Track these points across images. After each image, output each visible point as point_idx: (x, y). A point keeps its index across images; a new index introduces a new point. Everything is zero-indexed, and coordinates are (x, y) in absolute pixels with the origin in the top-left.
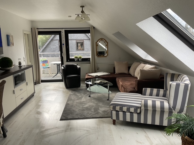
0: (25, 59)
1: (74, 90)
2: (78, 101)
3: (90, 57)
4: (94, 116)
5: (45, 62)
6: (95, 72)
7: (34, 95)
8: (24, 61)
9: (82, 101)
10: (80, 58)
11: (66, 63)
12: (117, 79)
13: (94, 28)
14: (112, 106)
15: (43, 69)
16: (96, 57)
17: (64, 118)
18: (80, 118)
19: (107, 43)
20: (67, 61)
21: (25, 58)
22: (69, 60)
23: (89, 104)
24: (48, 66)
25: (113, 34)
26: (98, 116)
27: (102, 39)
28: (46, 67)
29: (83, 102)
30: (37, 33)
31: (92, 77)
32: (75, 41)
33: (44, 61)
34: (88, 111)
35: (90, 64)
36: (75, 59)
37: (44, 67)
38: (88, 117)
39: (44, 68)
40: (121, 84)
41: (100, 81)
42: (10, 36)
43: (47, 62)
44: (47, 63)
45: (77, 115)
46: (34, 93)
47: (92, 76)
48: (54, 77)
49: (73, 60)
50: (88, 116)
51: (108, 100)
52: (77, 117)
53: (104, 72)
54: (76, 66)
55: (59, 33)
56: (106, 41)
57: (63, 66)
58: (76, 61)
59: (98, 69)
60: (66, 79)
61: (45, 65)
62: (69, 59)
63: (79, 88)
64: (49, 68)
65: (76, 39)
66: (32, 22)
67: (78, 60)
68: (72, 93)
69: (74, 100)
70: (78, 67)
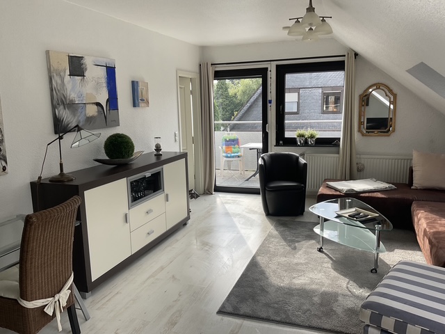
0: (177, 138)
1: (284, 224)
2: (283, 259)
3: (340, 135)
4: (315, 322)
5: (232, 143)
6: (352, 177)
7: (185, 224)
8: (176, 141)
9: (295, 261)
10: (312, 137)
11: (274, 150)
12: (414, 206)
13: (356, 55)
14: (368, 312)
15: (225, 159)
16: (356, 135)
17: (230, 309)
18: (272, 318)
19: (395, 96)
20: (278, 144)
21: (177, 135)
22: (281, 142)
23: (311, 275)
24: (237, 153)
25: (407, 71)
26: (327, 326)
27: (378, 86)
28: (233, 155)
29: (297, 264)
30: (211, 75)
31: (338, 193)
32: (320, 90)
33: (230, 140)
34: (303, 301)
35: (338, 153)
36: (298, 140)
37: (229, 155)
38: (298, 321)
39: (227, 157)
40: (425, 225)
41: (354, 210)
42: (140, 84)
43: (238, 143)
44: (236, 146)
45: (267, 305)
46: (188, 218)
47: (336, 190)
48: (247, 180)
49: (292, 142)
50: (297, 316)
51: (374, 271)
52: (264, 315)
53: (378, 178)
54: (297, 158)
55: (262, 73)
56: (391, 91)
57: (263, 158)
58: (299, 146)
59: (359, 170)
60: (266, 192)
61: (231, 151)
62: (282, 140)
63: (299, 219)
64: (239, 157)
65: (322, 85)
66: (203, 49)
67: (306, 144)
68: (275, 233)
69: (275, 255)
70: (302, 161)
